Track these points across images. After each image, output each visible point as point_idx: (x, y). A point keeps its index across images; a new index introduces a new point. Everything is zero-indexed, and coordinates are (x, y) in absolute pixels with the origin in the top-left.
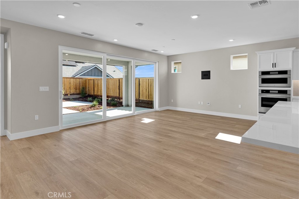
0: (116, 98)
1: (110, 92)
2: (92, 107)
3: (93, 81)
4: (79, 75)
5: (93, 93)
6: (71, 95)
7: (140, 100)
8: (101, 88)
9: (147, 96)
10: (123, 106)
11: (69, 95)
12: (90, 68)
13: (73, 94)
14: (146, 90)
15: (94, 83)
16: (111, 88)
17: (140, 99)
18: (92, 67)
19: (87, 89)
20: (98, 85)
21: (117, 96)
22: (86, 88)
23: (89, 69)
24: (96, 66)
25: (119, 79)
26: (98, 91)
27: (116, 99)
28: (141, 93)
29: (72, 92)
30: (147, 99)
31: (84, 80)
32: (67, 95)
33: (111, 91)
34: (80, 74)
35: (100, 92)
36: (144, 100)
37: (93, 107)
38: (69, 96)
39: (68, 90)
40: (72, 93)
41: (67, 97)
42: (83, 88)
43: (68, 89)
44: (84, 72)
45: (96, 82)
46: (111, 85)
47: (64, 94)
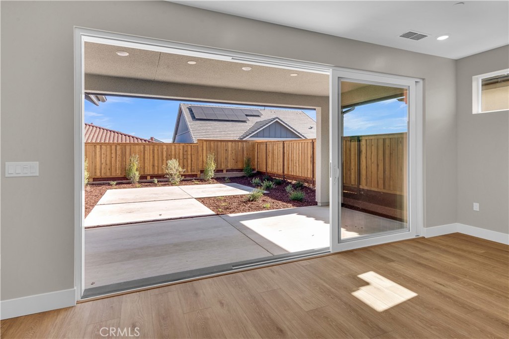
0: (306, 180)
1: (295, 167)
2: (249, 201)
3: (265, 145)
4: (248, 137)
5: (265, 170)
6: (227, 171)
7: (360, 190)
8: (278, 159)
9: (381, 182)
10: (317, 205)
11: (225, 171)
12: (267, 124)
13: (232, 170)
14: (378, 165)
15: (266, 149)
16: (297, 159)
17: (361, 187)
18: (270, 122)
19: (256, 160)
20: (273, 154)
21: (309, 176)
22: (254, 159)
23: (265, 125)
24: (277, 120)
25: (312, 140)
26: (273, 165)
27: (307, 182)
28: (363, 172)
29: (229, 165)
30: (381, 189)
31: (250, 144)
32: (222, 171)
33: (297, 165)
34: (250, 134)
35: (276, 168)
36: (371, 191)
37: (252, 201)
38: (225, 174)
39: (222, 164)
40: (230, 168)
41: (220, 175)
42: (249, 160)
43: (222, 161)
44: (256, 130)
45: (270, 148)
46: (297, 153)
47: (215, 170)
